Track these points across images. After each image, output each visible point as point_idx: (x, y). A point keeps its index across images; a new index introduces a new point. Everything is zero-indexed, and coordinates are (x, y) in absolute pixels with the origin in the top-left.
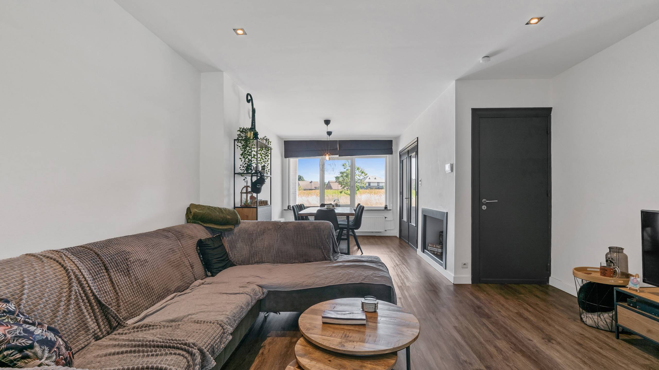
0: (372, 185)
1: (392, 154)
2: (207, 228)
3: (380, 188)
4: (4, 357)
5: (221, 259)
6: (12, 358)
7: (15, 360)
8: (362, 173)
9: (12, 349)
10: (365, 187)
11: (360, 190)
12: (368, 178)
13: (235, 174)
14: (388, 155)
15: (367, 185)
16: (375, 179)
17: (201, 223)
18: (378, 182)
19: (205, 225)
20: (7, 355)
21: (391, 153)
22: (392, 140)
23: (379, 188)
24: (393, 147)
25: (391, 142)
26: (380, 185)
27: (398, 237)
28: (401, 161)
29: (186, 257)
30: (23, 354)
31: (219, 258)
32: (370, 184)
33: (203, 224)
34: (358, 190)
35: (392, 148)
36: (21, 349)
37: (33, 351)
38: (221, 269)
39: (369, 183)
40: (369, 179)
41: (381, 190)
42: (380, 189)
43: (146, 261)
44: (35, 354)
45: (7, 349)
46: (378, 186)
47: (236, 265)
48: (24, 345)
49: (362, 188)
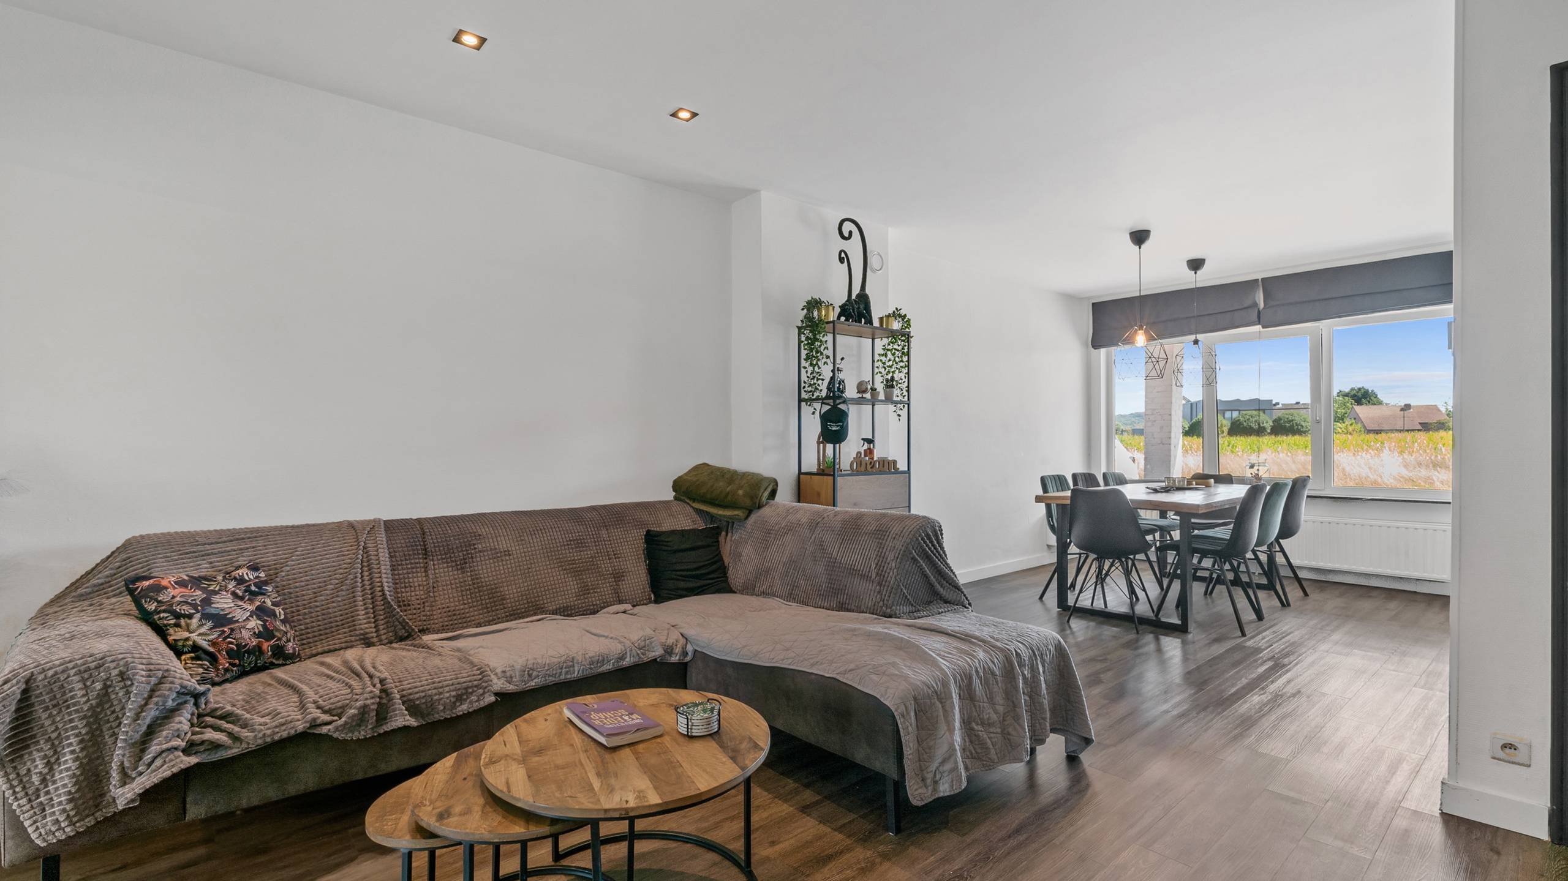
2: (699, 512)
4: (160, 619)
5: (691, 573)
6: (165, 622)
7: (169, 625)
9: (169, 612)
13: (800, 400)
17: (688, 501)
19: (694, 505)
20: (163, 617)
29: (609, 559)
30: (178, 621)
31: (688, 570)
33: (691, 503)
36: (178, 616)
37: (189, 621)
38: (685, 593)
43: (508, 553)
44: (188, 625)
45: (164, 611)
47: (735, 592)
48: (183, 612)
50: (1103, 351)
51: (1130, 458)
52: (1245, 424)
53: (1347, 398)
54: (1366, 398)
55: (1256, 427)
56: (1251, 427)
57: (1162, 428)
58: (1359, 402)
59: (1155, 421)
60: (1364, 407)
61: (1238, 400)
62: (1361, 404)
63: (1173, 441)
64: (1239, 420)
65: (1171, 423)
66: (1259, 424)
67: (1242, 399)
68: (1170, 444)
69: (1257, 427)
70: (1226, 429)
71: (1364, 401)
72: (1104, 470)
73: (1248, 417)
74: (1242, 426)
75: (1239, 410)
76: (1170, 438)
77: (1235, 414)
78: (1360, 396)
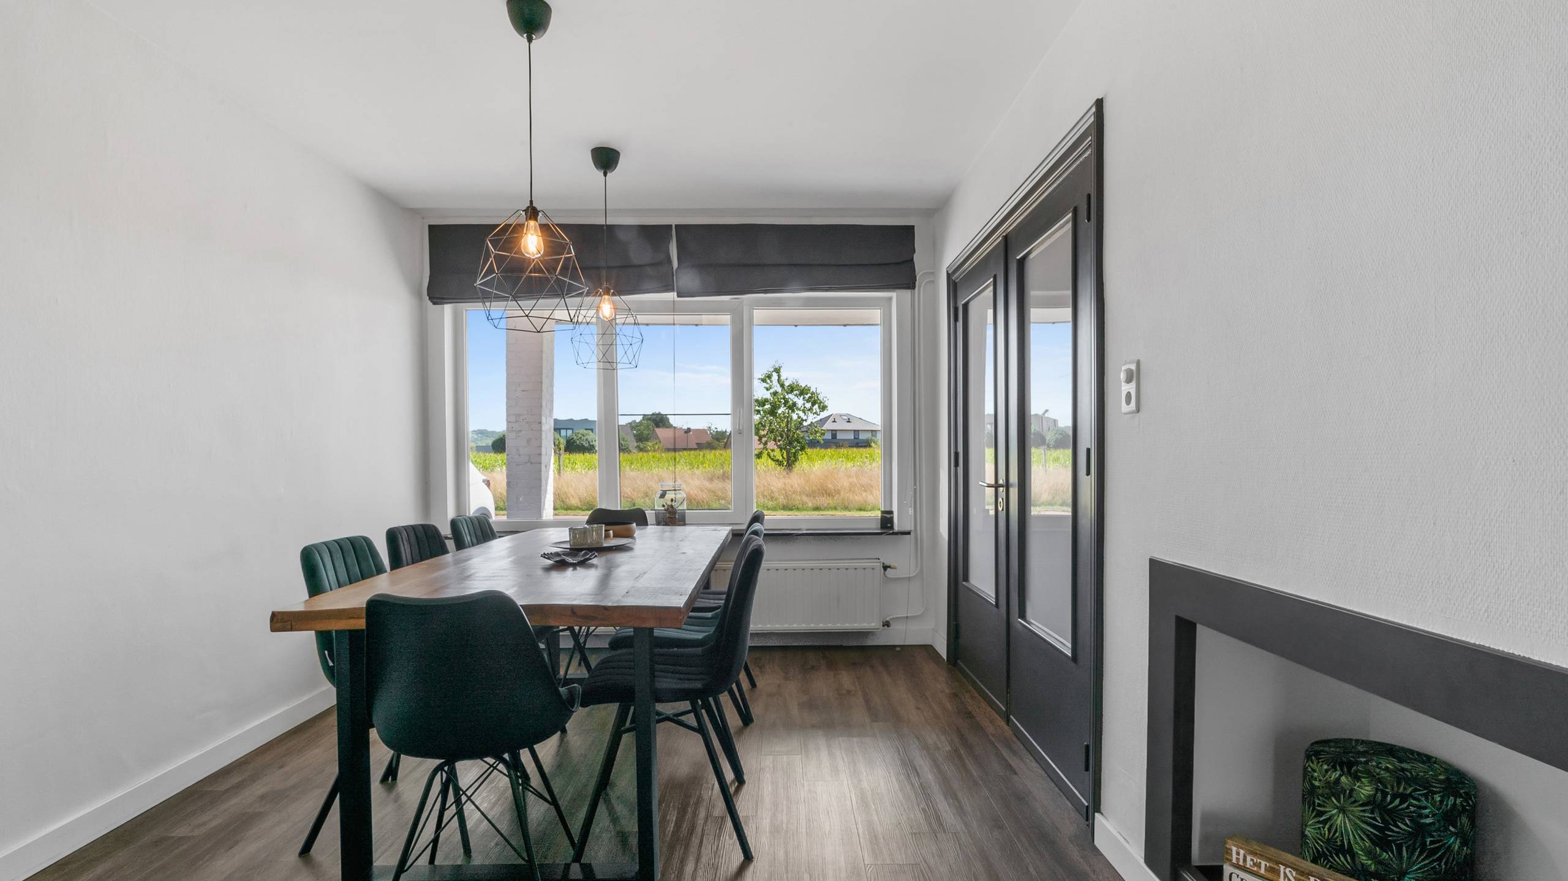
0: (839, 436)
1: (914, 288)
3: (860, 445)
8: (813, 405)
10: (822, 442)
11: (809, 451)
12: (831, 419)
14: (893, 295)
15: (828, 436)
16: (849, 422)
18: (855, 431)
21: (909, 283)
22: (913, 227)
23: (857, 444)
24: (917, 258)
25: (906, 234)
26: (860, 438)
27: (944, 654)
28: (956, 309)
32: (836, 434)
34: (802, 449)
35: (912, 260)
39: (834, 433)
40: (834, 421)
41: (862, 450)
42: (861, 447)
46: (856, 441)
49: (813, 444)
50: (448, 309)
51: (484, 481)
52: (578, 442)
53: (649, 421)
54: (662, 422)
55: (586, 445)
56: (583, 446)
57: (529, 441)
58: (658, 426)
59: (520, 431)
60: (661, 429)
61: (572, 420)
62: (659, 427)
63: (544, 459)
64: (573, 438)
65: (541, 435)
66: (589, 442)
67: (575, 419)
68: (541, 463)
69: (588, 445)
70: (562, 446)
71: (661, 424)
72: (451, 514)
73: (580, 436)
74: (575, 444)
75: (572, 429)
76: (540, 455)
77: (570, 432)
78: (658, 420)
